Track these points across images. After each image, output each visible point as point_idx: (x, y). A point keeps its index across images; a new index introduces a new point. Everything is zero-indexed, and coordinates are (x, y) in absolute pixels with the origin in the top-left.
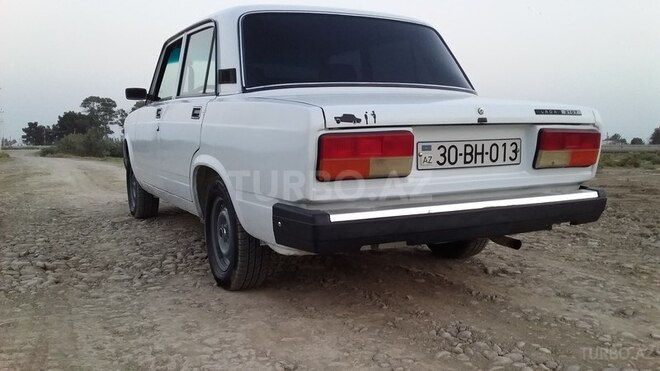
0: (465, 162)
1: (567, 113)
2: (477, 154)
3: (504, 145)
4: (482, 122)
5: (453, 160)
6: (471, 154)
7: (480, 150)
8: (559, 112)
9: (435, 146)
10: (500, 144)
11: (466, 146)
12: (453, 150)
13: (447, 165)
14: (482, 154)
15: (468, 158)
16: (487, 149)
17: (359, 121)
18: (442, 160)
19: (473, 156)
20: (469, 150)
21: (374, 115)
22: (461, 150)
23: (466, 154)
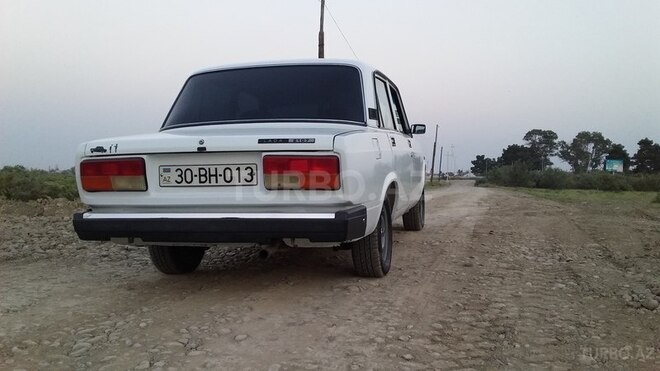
0: (200, 182)
1: (295, 141)
2: (210, 176)
3: (238, 169)
4: (202, 150)
5: (189, 180)
6: (205, 175)
7: (213, 173)
8: (286, 141)
9: (173, 169)
10: (234, 168)
11: (200, 169)
12: (188, 173)
13: (184, 183)
14: (216, 175)
15: (203, 179)
16: (220, 172)
17: (105, 151)
18: (179, 180)
19: (207, 178)
20: (203, 172)
21: (116, 147)
22: (196, 172)
23: (200, 176)
